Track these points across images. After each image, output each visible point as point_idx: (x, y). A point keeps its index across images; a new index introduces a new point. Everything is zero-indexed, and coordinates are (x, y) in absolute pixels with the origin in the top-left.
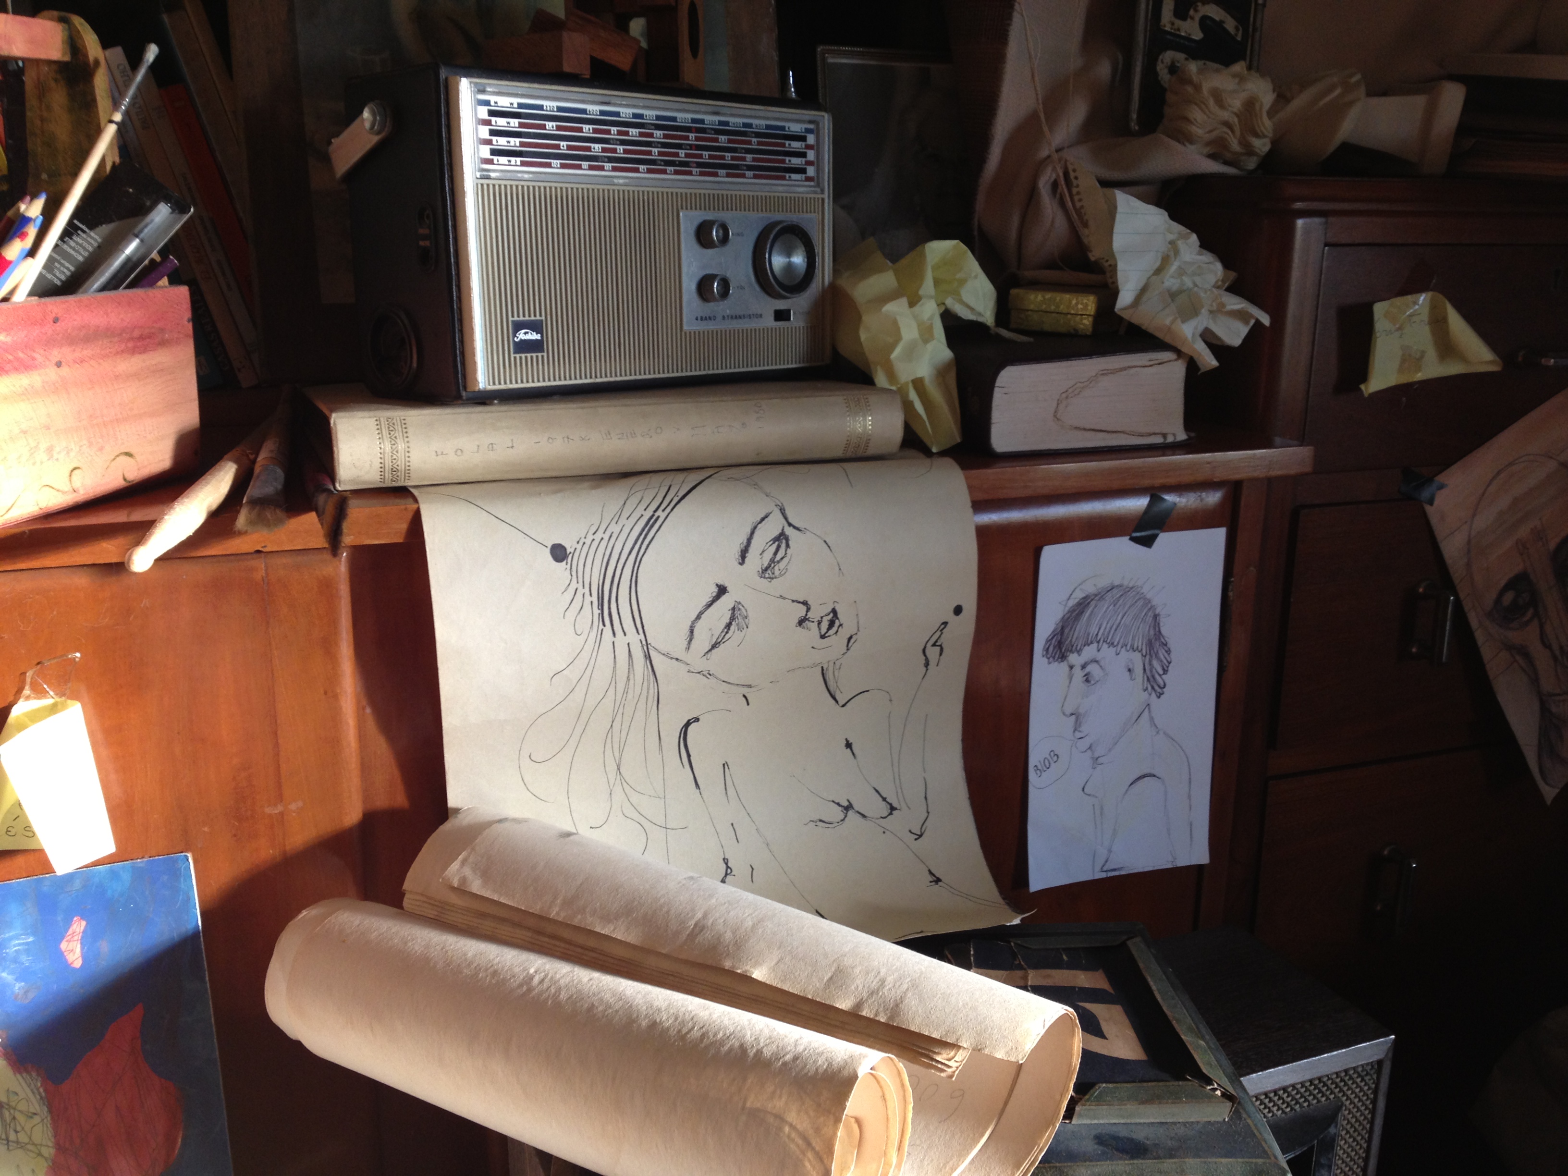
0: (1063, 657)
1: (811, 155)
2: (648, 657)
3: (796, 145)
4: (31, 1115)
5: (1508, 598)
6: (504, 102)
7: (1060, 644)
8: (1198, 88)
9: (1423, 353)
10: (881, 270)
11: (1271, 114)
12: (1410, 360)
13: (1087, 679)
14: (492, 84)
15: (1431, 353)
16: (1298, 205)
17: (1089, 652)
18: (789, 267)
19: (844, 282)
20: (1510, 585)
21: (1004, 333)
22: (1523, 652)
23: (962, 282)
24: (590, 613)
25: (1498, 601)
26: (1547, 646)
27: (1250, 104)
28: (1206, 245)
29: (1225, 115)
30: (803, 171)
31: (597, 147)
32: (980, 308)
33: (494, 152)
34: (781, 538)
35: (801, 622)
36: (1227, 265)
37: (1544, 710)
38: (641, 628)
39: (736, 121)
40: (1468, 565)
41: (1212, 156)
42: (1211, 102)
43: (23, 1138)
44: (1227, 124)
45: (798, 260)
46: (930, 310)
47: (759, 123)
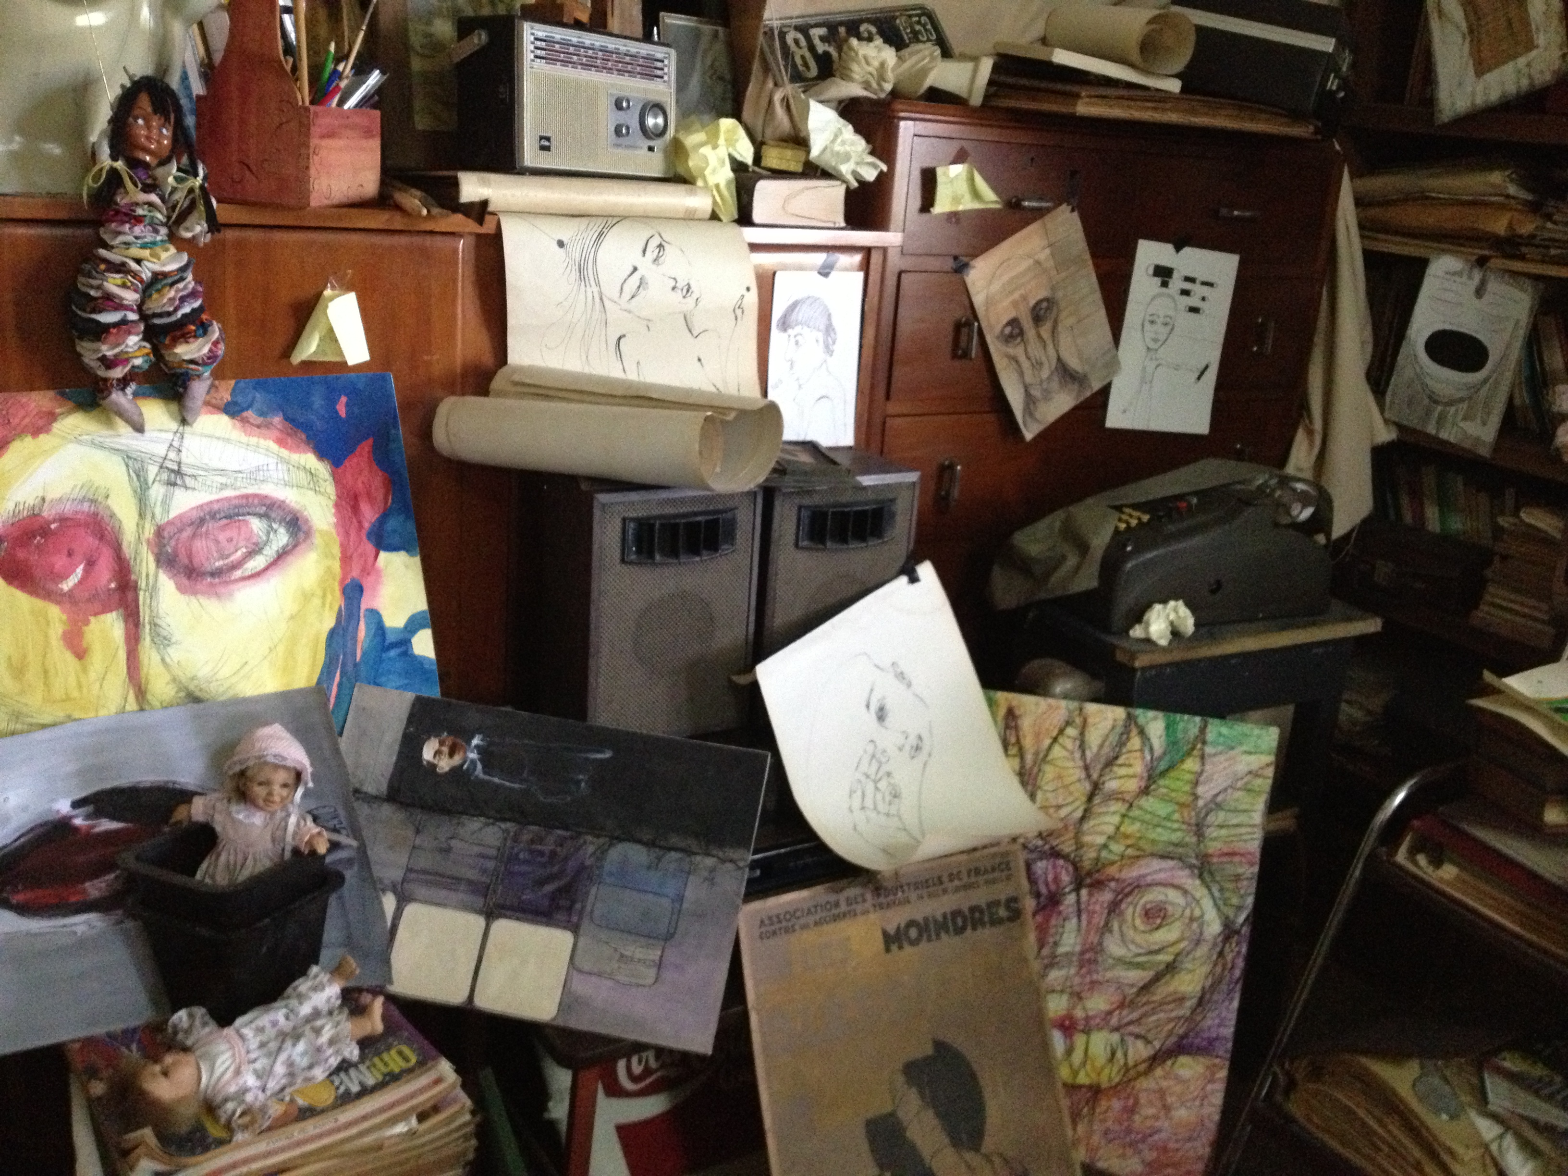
0: (785, 330)
1: (666, 70)
2: (601, 299)
3: (659, 64)
4: (326, 481)
5: (1008, 330)
6: (541, 34)
7: (784, 323)
8: (857, 54)
9: (963, 196)
10: (697, 131)
11: (893, 70)
12: (956, 199)
13: (797, 343)
14: (537, 26)
15: (967, 197)
16: (902, 114)
17: (798, 329)
18: (656, 125)
19: (681, 136)
20: (1009, 323)
21: (757, 169)
22: (1015, 359)
23: (737, 140)
24: (575, 275)
25: (1002, 332)
26: (1029, 358)
27: (882, 65)
28: (858, 130)
29: (870, 69)
30: (662, 77)
31: (575, 58)
32: (744, 154)
33: (536, 57)
34: (660, 246)
35: (674, 288)
36: (868, 141)
37: (1026, 391)
38: (598, 284)
39: (633, 50)
40: (987, 310)
41: (865, 89)
42: (863, 61)
43: (322, 490)
44: (871, 74)
45: (660, 121)
46: (722, 152)
47: (644, 52)
